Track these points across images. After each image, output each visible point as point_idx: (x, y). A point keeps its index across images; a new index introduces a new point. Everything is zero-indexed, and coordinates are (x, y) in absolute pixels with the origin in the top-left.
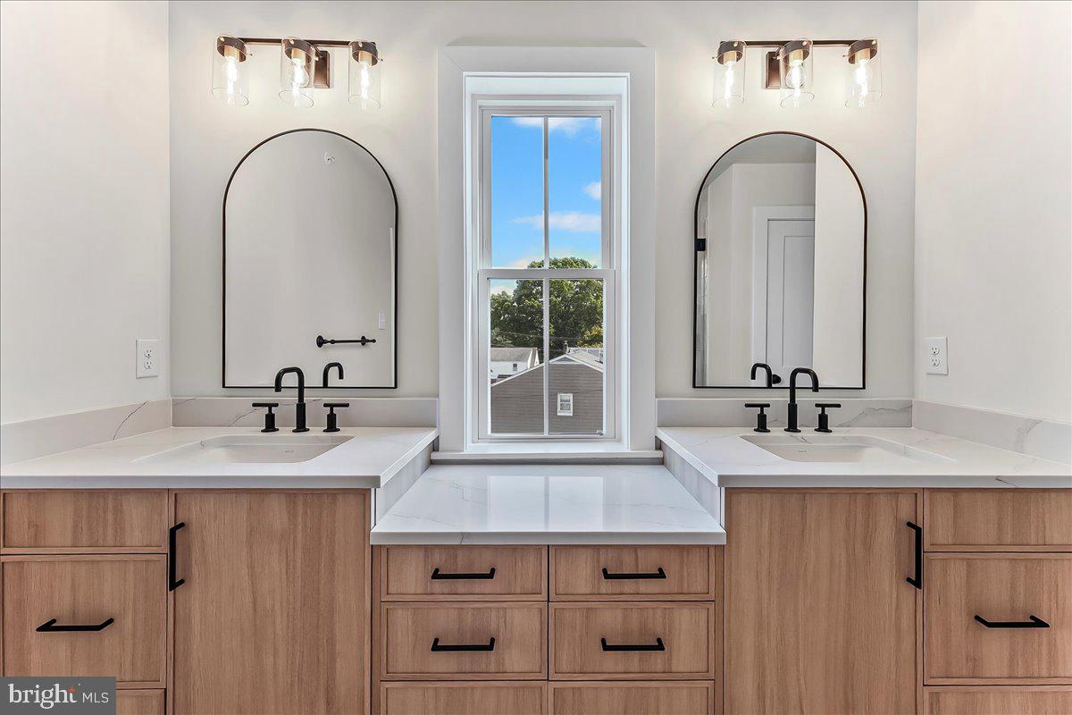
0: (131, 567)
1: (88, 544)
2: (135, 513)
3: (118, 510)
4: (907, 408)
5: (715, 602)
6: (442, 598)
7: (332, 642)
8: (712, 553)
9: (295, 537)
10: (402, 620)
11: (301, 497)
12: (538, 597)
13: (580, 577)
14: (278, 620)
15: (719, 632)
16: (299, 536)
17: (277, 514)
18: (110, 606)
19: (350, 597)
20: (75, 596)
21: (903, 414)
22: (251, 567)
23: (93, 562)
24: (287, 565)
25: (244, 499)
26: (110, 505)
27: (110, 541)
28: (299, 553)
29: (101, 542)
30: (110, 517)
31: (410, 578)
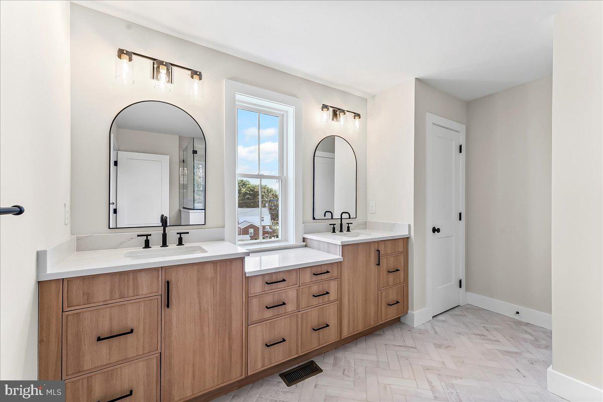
0: (142, 304)
1: (119, 298)
2: (144, 280)
3: (135, 279)
4: (365, 223)
5: (339, 278)
6: (268, 292)
7: (231, 316)
8: (339, 264)
9: (217, 279)
10: (255, 303)
11: (219, 263)
12: (296, 286)
13: (307, 277)
14: (210, 312)
15: (340, 286)
16: (218, 279)
17: (209, 271)
18: (130, 323)
19: (237, 298)
20: (111, 324)
21: (365, 226)
22: (199, 293)
23: (121, 305)
24: (214, 290)
25: (196, 267)
26: (131, 278)
27: (131, 293)
28: (218, 285)
29: (126, 295)
30: (131, 283)
31: (257, 287)
